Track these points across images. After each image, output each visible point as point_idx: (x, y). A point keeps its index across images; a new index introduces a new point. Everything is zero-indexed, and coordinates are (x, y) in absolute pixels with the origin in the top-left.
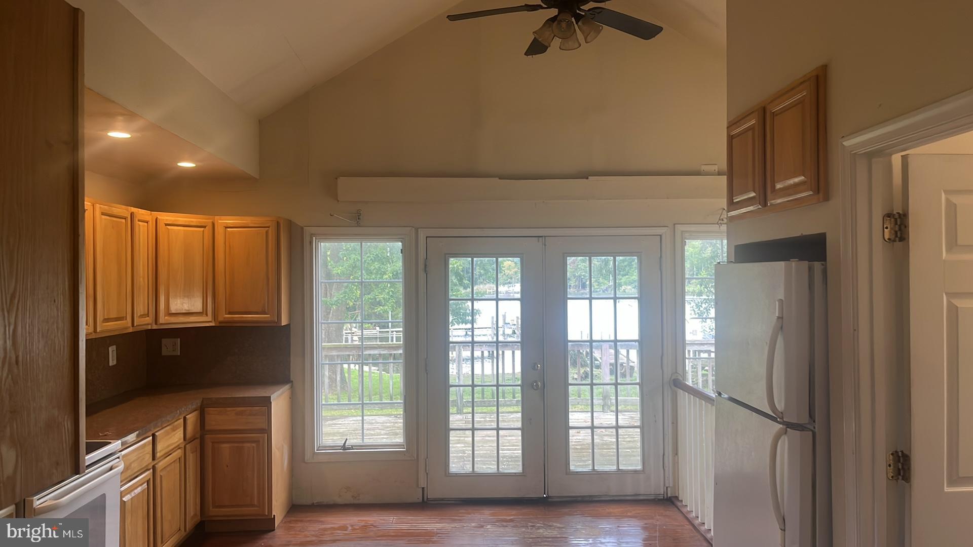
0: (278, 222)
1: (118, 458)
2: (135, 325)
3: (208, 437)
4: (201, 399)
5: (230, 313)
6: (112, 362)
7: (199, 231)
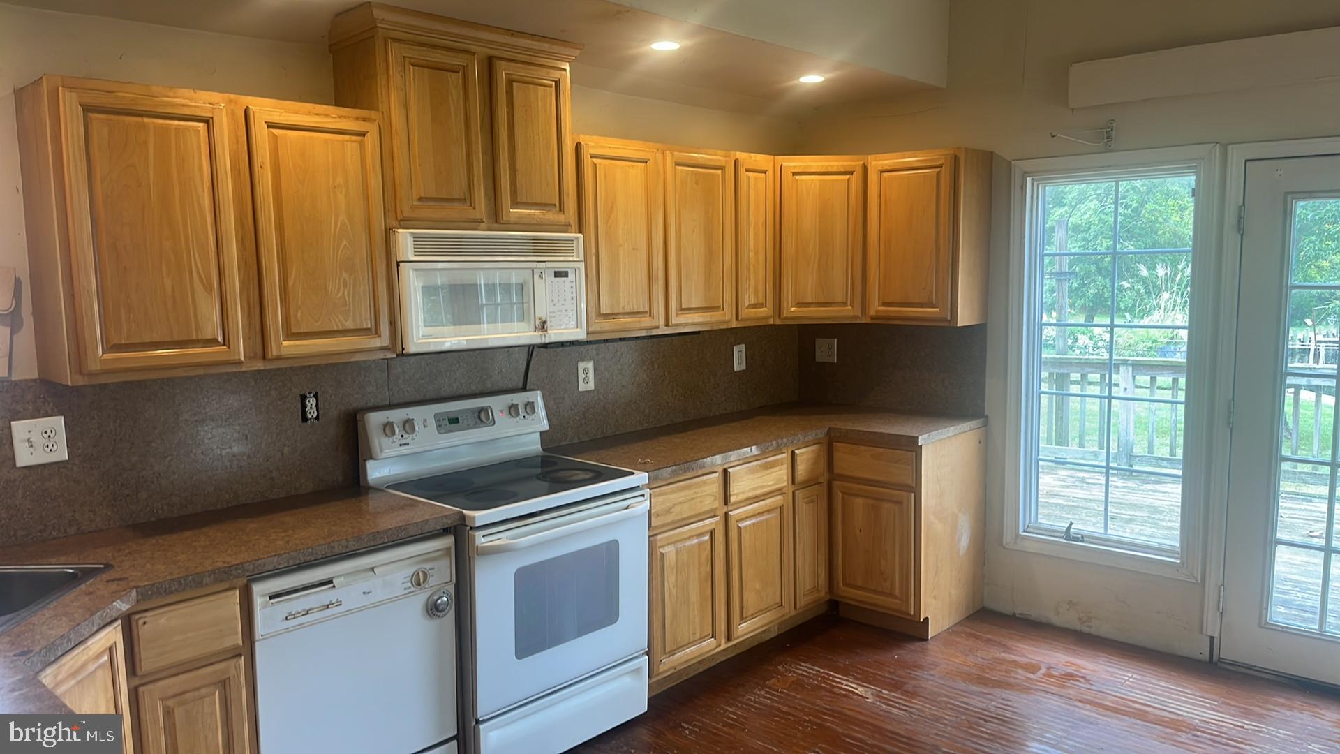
0: (955, 156)
1: (643, 495)
2: (740, 318)
3: (836, 483)
4: (827, 428)
5: (885, 304)
6: (739, 364)
7: (842, 180)
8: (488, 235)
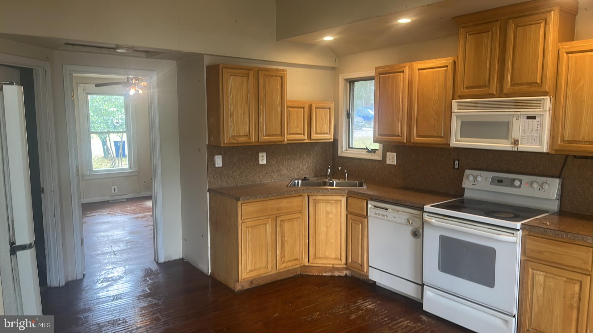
8: (489, 100)
